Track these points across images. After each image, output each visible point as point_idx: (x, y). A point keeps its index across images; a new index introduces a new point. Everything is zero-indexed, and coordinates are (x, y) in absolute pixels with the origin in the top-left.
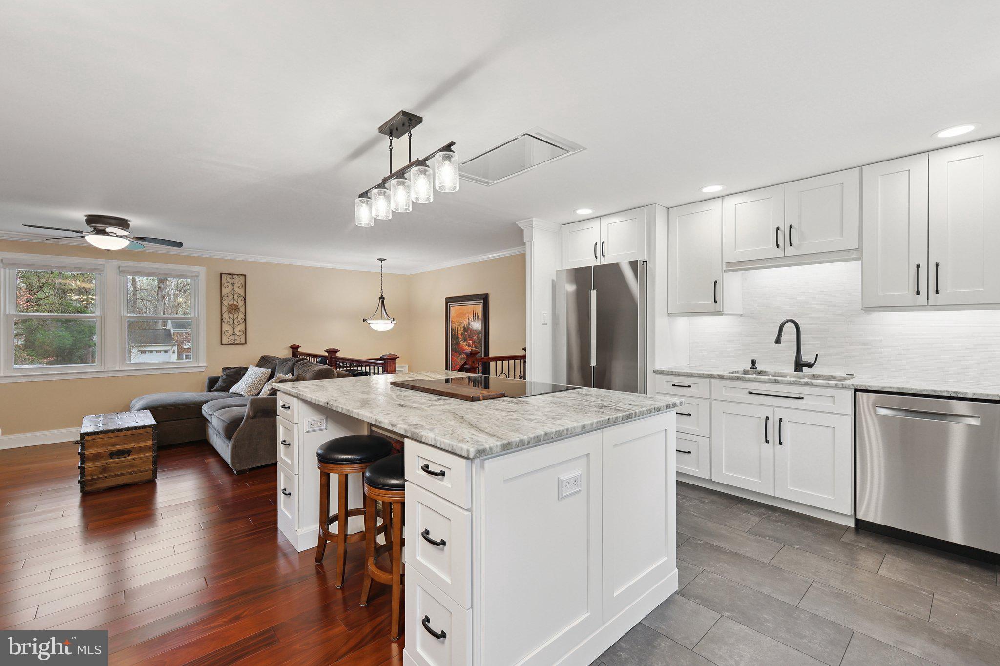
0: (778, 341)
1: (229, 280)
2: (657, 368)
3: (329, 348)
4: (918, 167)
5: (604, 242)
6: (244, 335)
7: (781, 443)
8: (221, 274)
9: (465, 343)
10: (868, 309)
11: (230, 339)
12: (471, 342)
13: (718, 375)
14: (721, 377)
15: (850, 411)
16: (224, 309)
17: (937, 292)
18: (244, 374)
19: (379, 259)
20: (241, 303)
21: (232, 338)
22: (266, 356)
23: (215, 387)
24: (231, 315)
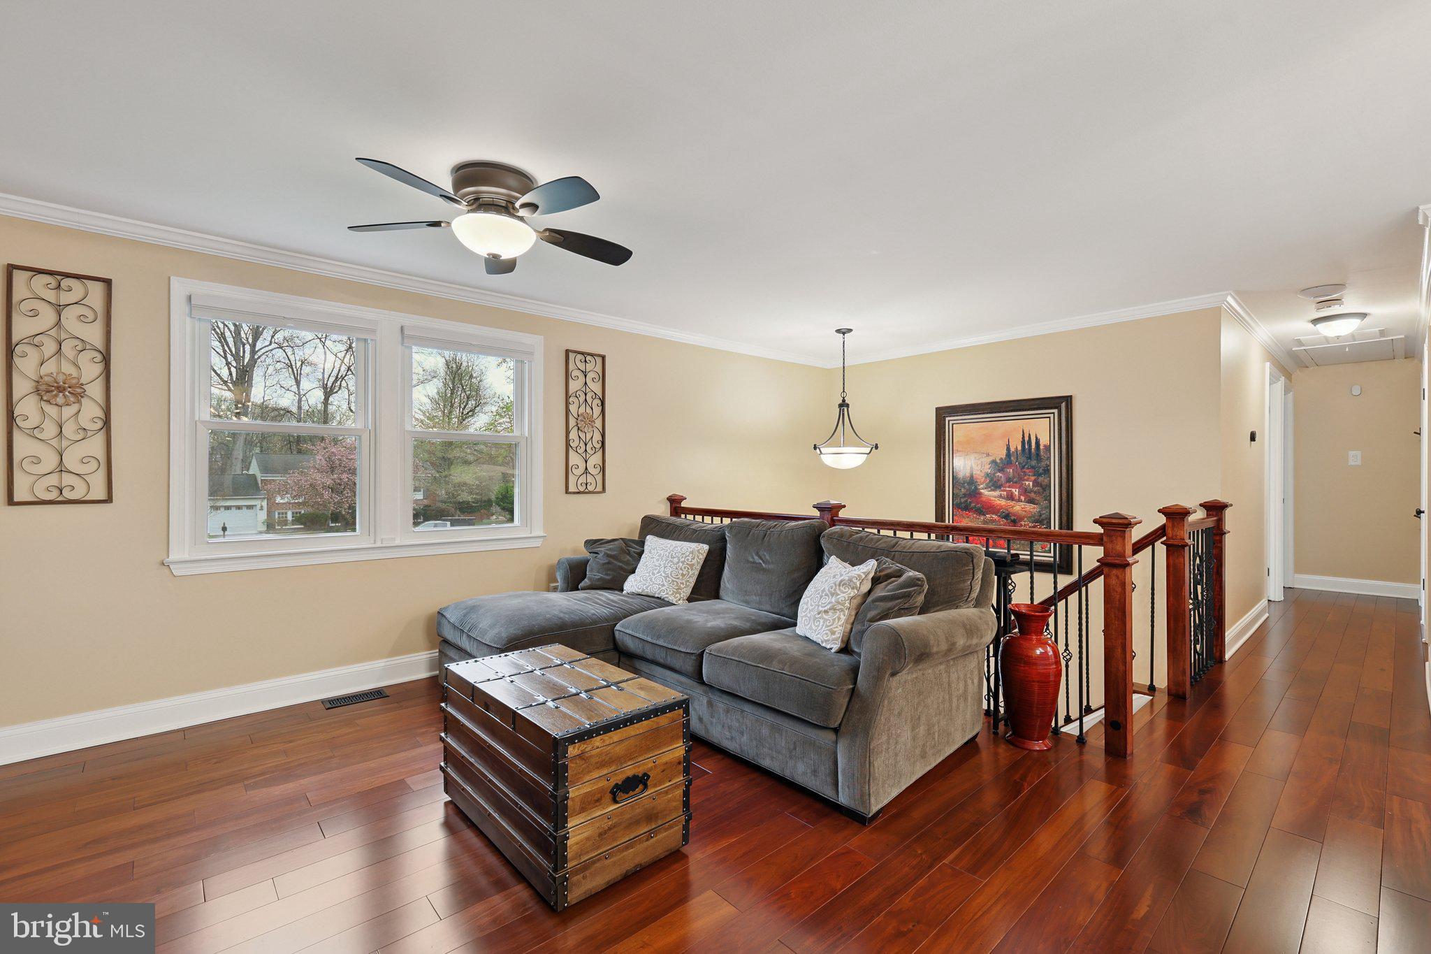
1: (582, 366)
3: (822, 500)
6: (601, 474)
8: (567, 352)
9: (997, 493)
11: (579, 482)
12: (1016, 491)
16: (572, 422)
18: (641, 554)
19: (838, 331)
20: (597, 411)
21: (582, 479)
22: (658, 517)
23: (586, 582)
24: (582, 435)
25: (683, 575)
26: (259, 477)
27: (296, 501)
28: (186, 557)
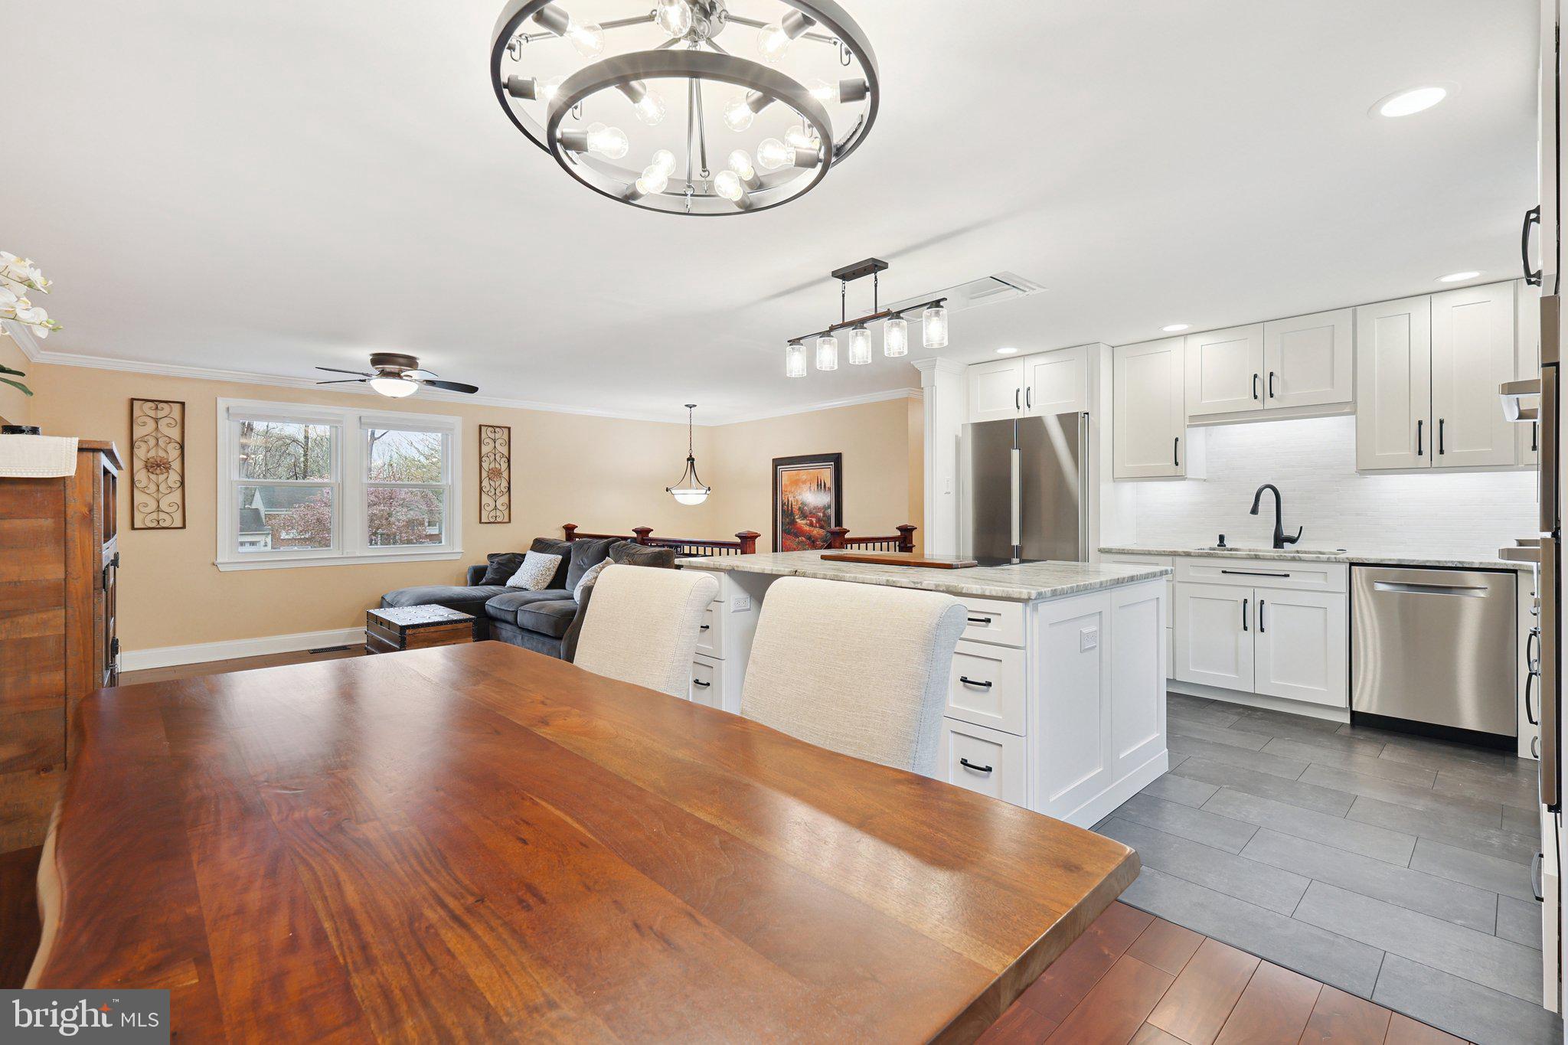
0: (1254, 511)
1: (492, 436)
2: (1103, 545)
3: (639, 526)
4: (1419, 309)
5: (1029, 389)
6: (508, 510)
7: (1262, 630)
8: (480, 426)
9: (804, 522)
10: (1364, 472)
11: (490, 516)
12: (814, 520)
13: (1184, 552)
14: (1188, 554)
15: (1345, 588)
16: (484, 474)
17: (1442, 452)
18: (521, 563)
19: (687, 406)
20: (504, 466)
21: (493, 513)
22: (543, 539)
23: (484, 580)
24: (492, 483)
25: (542, 575)
26: (263, 511)
27: (303, 537)
28: (227, 560)
